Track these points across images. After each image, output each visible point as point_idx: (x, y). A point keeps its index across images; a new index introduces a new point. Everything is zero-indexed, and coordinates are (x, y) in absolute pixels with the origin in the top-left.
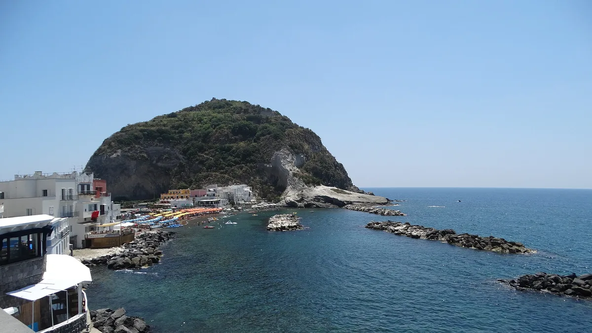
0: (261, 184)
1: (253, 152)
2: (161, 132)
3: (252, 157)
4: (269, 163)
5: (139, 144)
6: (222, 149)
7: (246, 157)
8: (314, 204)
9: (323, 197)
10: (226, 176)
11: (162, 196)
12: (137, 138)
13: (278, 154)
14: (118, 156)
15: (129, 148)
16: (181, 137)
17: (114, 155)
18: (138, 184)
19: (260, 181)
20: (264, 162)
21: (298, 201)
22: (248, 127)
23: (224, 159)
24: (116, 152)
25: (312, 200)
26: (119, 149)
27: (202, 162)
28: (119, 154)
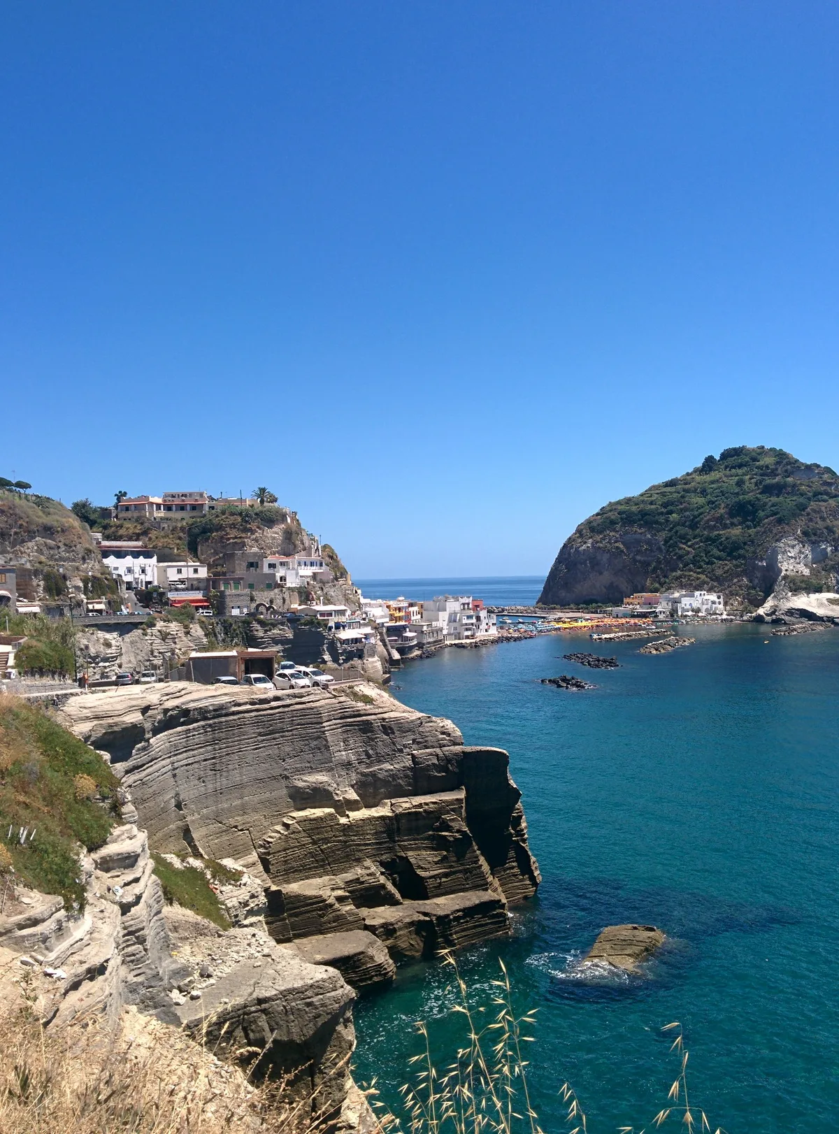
0: (749, 588)
1: (745, 544)
2: (644, 514)
3: (742, 552)
4: (762, 560)
5: (614, 530)
6: (708, 539)
7: (733, 550)
8: (783, 620)
9: (798, 610)
10: (703, 577)
11: (625, 600)
12: (613, 523)
13: (776, 547)
14: (588, 547)
15: (601, 536)
16: (667, 521)
17: (584, 547)
18: (612, 583)
19: (747, 585)
20: (756, 558)
21: (767, 615)
22: (752, 506)
23: (707, 553)
24: (585, 543)
25: (783, 614)
26: (590, 538)
27: (680, 557)
28: (589, 545)
